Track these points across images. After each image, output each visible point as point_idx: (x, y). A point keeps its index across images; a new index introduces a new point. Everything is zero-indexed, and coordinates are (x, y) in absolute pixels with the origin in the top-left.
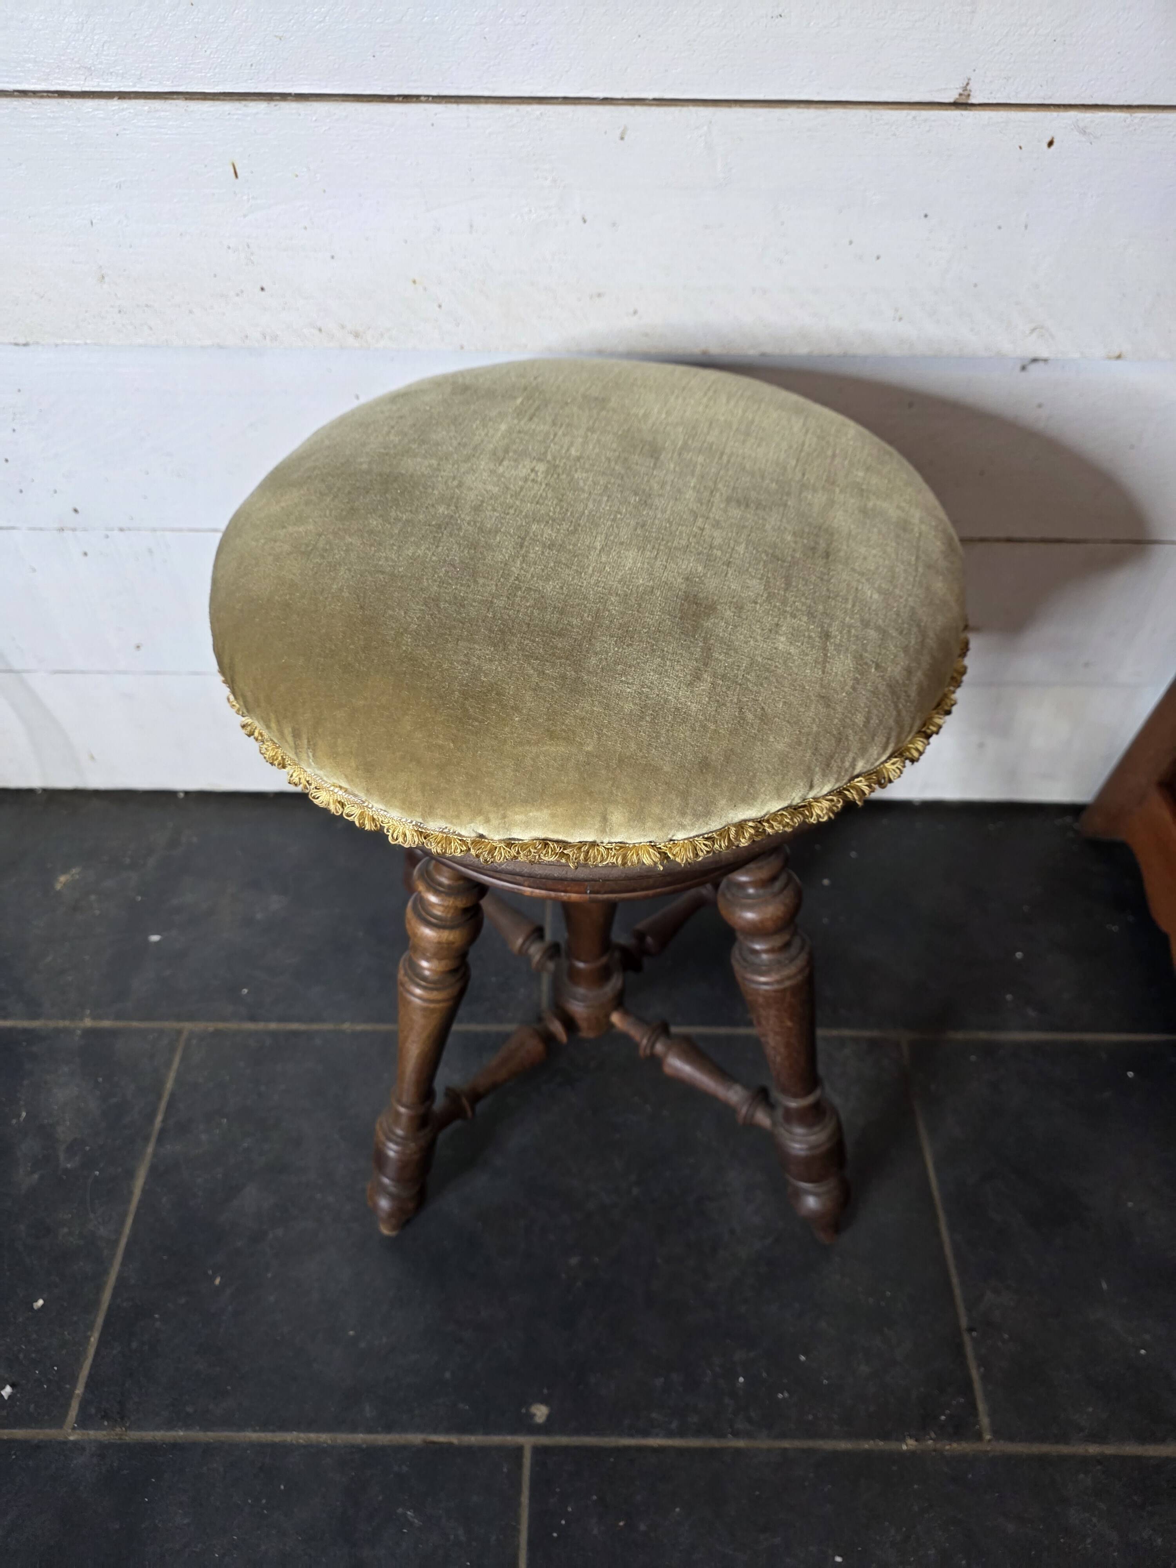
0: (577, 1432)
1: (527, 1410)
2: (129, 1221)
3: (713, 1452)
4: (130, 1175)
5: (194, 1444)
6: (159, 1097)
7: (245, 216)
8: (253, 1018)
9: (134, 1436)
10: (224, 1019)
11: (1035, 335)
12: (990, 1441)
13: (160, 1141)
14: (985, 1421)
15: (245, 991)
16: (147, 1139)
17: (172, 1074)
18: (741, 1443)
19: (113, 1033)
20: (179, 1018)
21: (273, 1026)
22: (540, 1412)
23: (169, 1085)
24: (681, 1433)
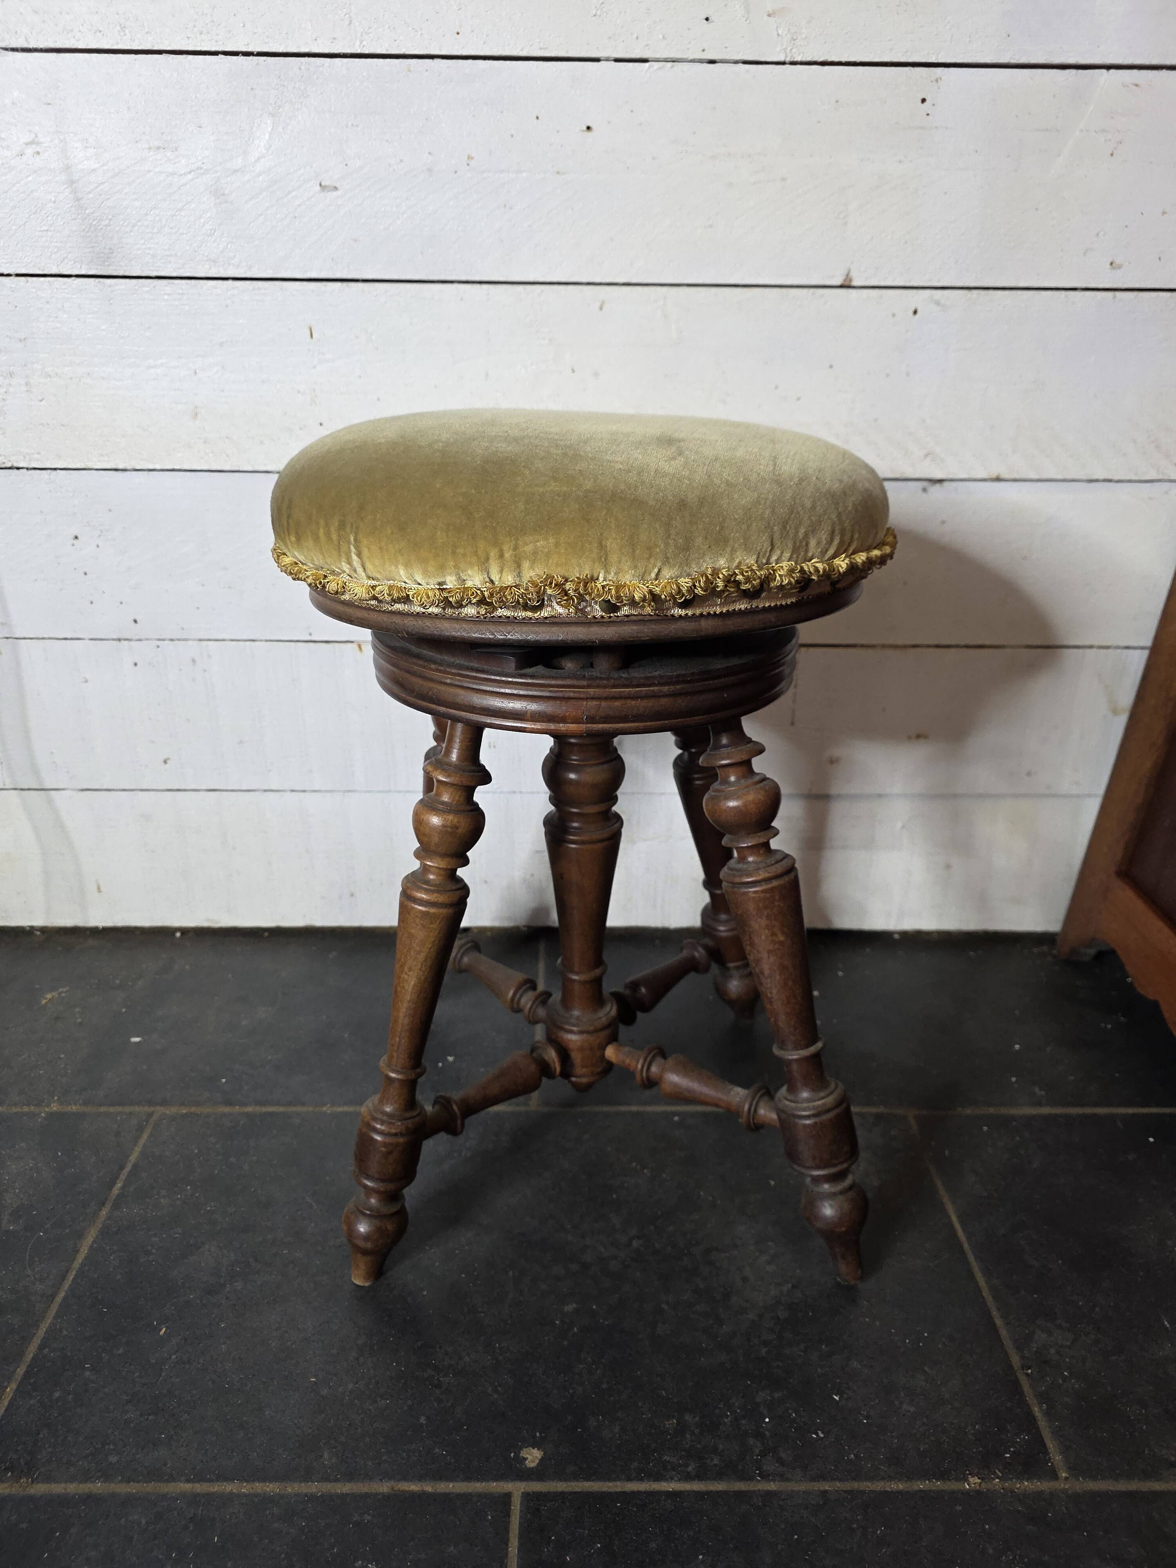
0: (575, 1477)
1: (517, 1455)
2: (71, 1277)
3: (739, 1494)
4: (80, 1236)
5: (113, 1495)
6: (122, 1168)
7: (314, 367)
8: (229, 1103)
9: (40, 1489)
10: (198, 1104)
11: (929, 458)
12: (1066, 1479)
13: (116, 1205)
14: (1057, 1458)
15: (224, 1080)
16: (103, 1204)
17: (138, 1150)
18: (772, 1486)
19: (81, 1116)
20: (150, 1103)
21: (249, 1109)
22: (532, 1456)
23: (133, 1158)
24: (699, 1476)
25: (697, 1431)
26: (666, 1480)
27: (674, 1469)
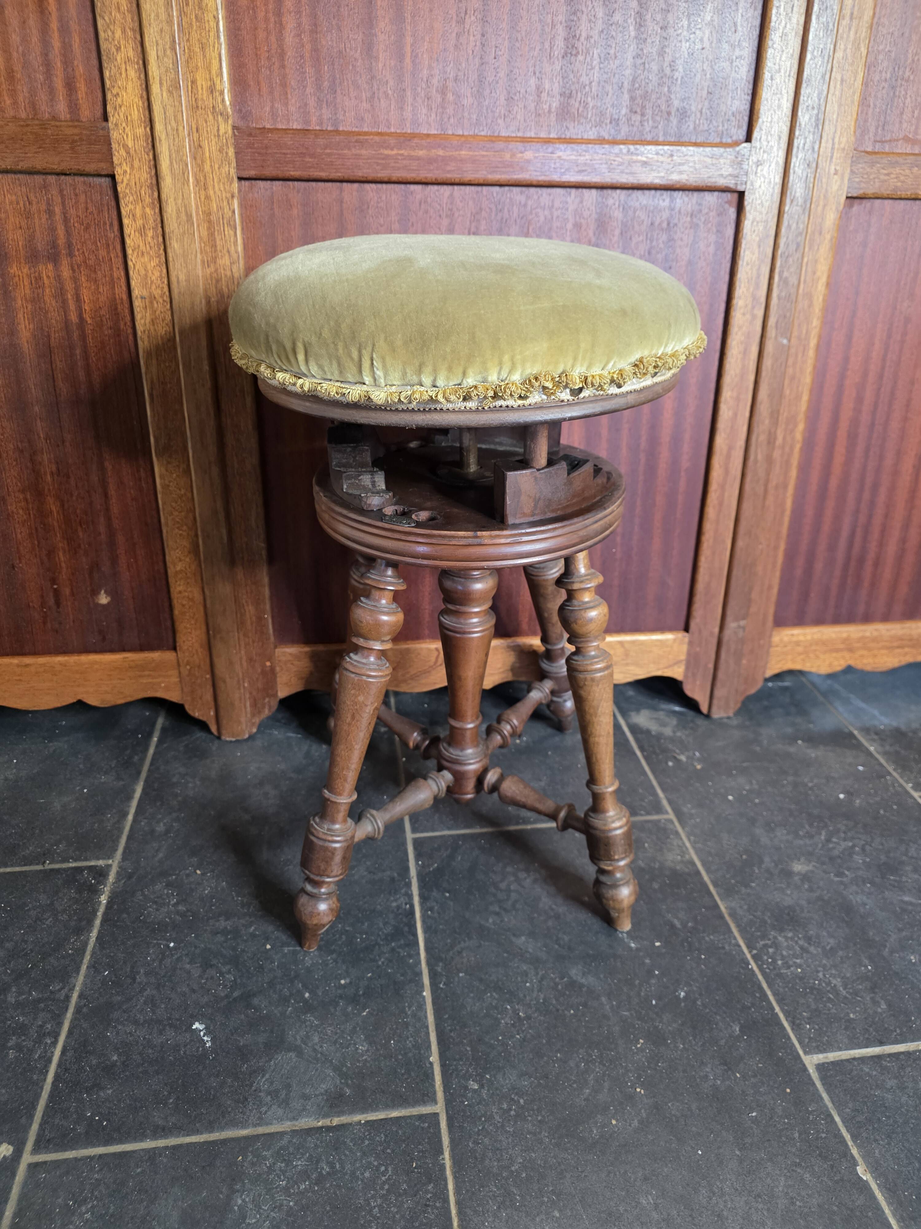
0: (31, 1117)
3: (76, 1013)
12: (113, 861)
24: (56, 1036)
25: (23, 1038)
26: (52, 1056)
27: (46, 1052)
